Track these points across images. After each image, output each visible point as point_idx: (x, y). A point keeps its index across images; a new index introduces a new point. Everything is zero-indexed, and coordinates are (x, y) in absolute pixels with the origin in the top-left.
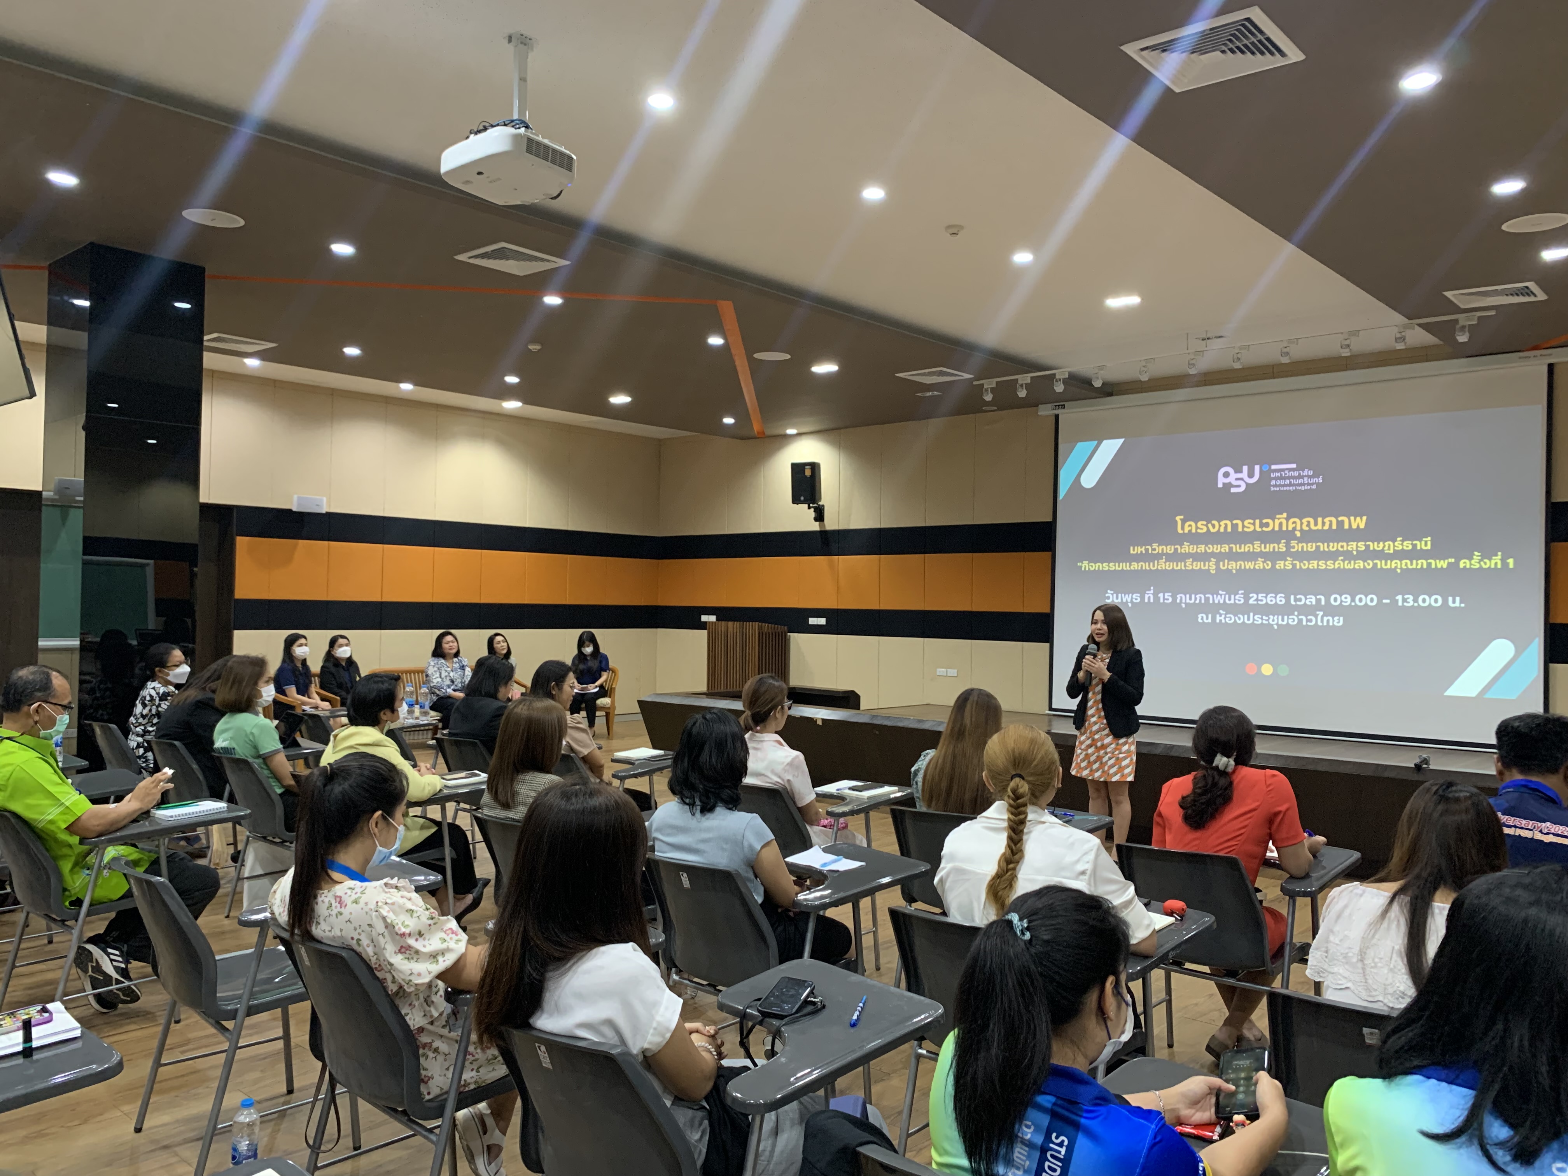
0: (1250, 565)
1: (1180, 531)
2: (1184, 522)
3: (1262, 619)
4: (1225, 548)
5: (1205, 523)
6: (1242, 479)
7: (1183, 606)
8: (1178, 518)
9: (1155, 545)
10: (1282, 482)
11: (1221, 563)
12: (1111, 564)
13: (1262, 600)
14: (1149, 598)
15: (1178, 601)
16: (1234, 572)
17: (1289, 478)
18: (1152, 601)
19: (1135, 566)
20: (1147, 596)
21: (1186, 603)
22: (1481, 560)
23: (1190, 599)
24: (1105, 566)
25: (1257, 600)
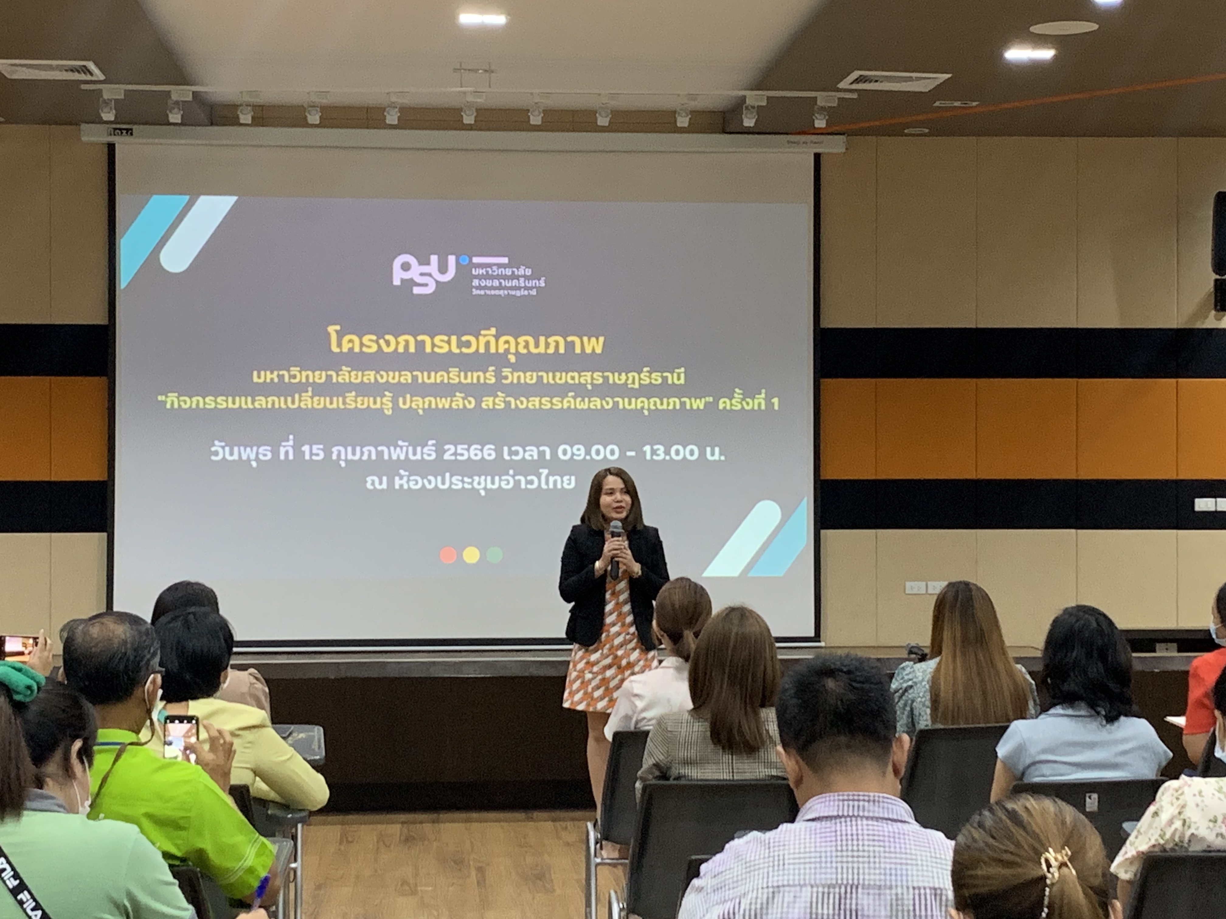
0: (444, 403)
1: (335, 349)
2: (340, 335)
3: (463, 482)
4: (407, 377)
5: (374, 338)
6: (430, 275)
7: (343, 464)
8: (332, 329)
9: (294, 370)
10: (489, 283)
11: (401, 400)
12: (219, 399)
13: (462, 455)
14: (287, 453)
15: (334, 457)
16: (421, 412)
17: (498, 277)
18: (291, 457)
19: (261, 402)
20: (282, 450)
21: (346, 460)
22: (743, 399)
23: (354, 453)
24: (210, 402)
25: (455, 454)
